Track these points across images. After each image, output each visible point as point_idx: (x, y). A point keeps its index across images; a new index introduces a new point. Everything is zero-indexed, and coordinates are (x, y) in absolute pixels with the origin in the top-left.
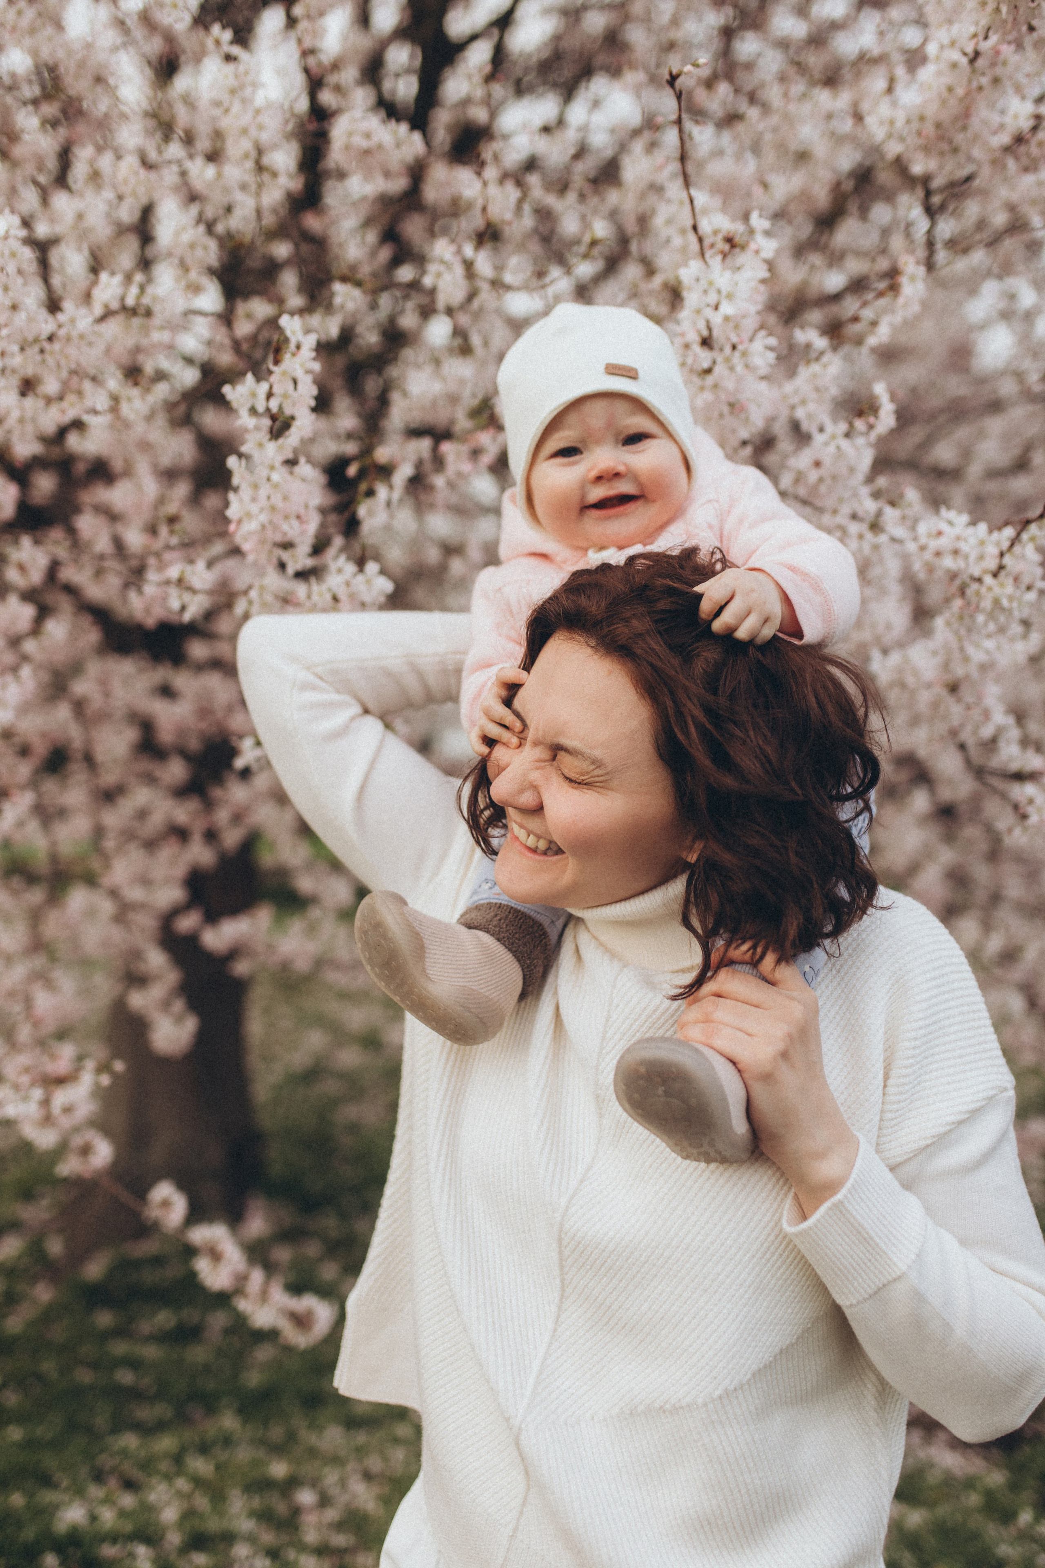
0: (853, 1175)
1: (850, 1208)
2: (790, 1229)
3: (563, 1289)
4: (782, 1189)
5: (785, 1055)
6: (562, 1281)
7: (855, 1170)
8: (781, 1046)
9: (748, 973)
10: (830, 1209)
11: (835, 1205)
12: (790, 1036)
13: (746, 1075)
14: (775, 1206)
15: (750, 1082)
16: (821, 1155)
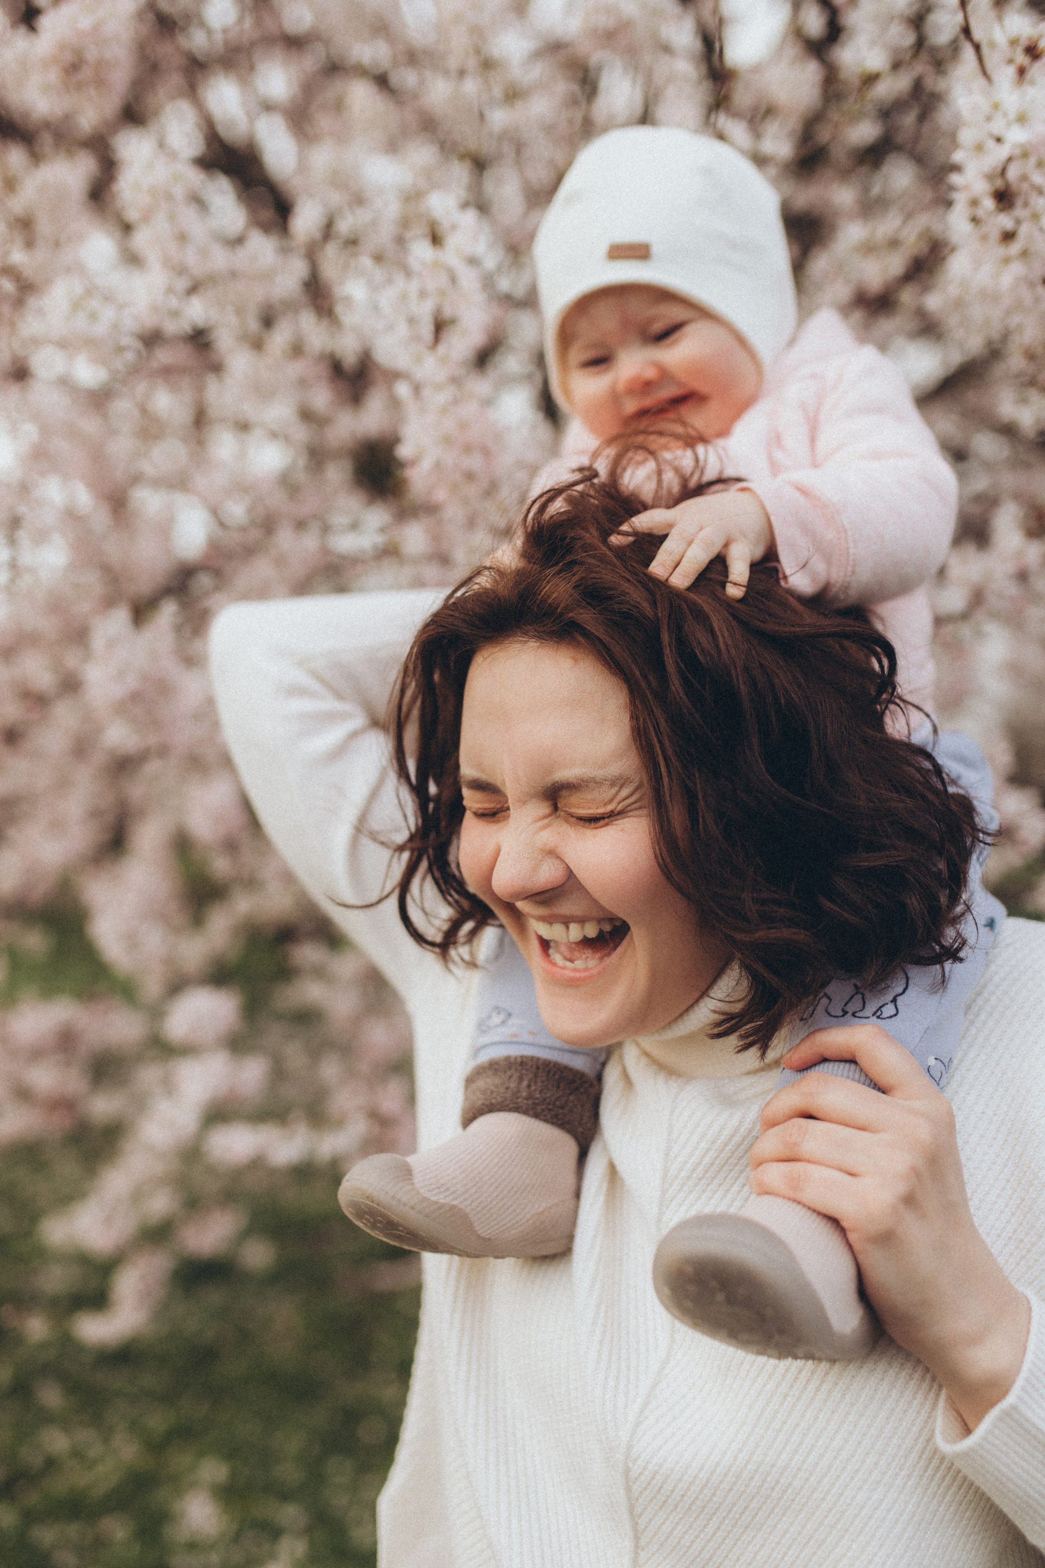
0: (1025, 1368)
1: (1029, 1414)
2: (947, 1448)
3: (637, 1538)
4: (930, 1390)
5: (909, 1200)
6: (635, 1526)
7: (1029, 1357)
8: (901, 1188)
9: (848, 1077)
10: (1000, 1419)
11: (1007, 1414)
12: (916, 1172)
13: (852, 1237)
14: (924, 1414)
15: (857, 1246)
16: (976, 1340)
